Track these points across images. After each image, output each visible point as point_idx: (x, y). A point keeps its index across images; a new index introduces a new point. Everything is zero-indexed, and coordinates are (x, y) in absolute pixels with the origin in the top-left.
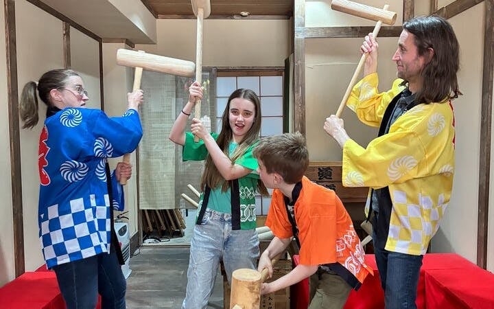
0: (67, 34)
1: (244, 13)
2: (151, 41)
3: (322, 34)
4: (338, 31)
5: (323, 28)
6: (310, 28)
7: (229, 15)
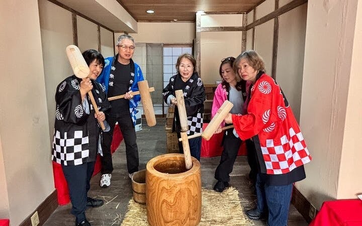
0: (99, 30)
1: (175, 20)
2: (135, 32)
3: (208, 30)
4: (214, 29)
5: (208, 27)
6: (203, 27)
7: (168, 21)
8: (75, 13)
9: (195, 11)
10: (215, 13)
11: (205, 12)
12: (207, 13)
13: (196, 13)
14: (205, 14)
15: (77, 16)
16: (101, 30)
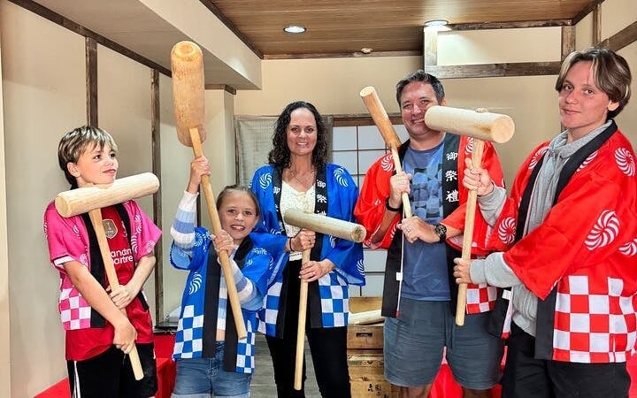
0: (156, 83)
1: (365, 50)
2: (255, 86)
3: (458, 73)
4: (477, 70)
5: (459, 67)
6: (443, 67)
7: (347, 53)
8: (94, 38)
9: (421, 23)
10: (480, 26)
11: (448, 25)
12: (455, 27)
13: (423, 27)
14: (449, 29)
15: (98, 45)
16: (160, 81)
